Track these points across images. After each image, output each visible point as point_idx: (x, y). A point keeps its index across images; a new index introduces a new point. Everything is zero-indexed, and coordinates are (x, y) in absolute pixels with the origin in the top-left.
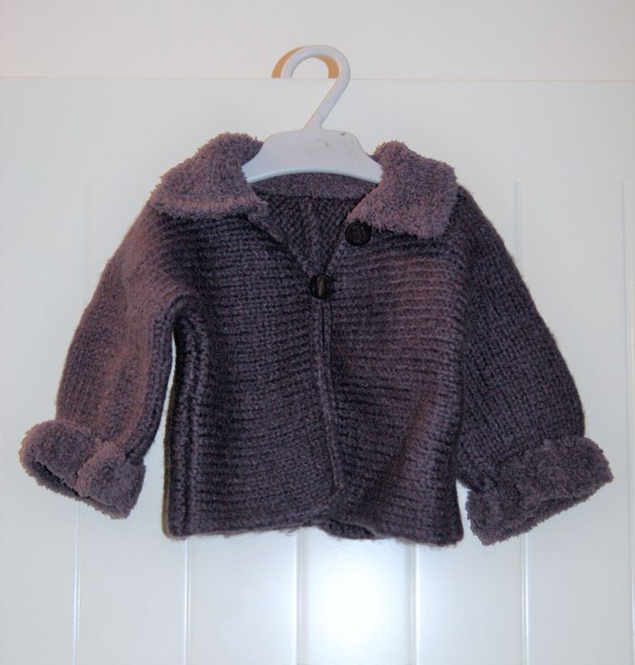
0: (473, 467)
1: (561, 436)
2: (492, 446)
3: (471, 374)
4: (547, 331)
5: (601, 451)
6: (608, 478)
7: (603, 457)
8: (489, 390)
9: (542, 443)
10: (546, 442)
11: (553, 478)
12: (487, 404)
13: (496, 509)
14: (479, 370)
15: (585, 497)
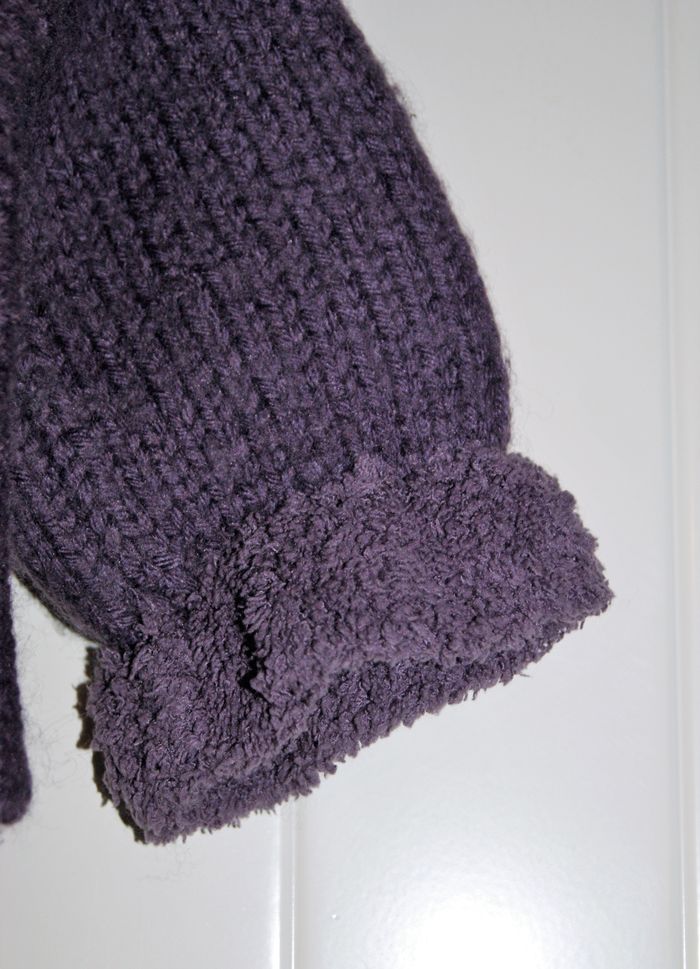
0: (103, 557)
1: (423, 443)
2: (173, 478)
3: (106, 230)
4: (373, 75)
5: (569, 500)
6: (592, 595)
7: (573, 520)
8: (166, 281)
9: (350, 469)
10: (367, 464)
11: (379, 587)
12: (159, 334)
13: (181, 705)
14: (134, 214)
15: (506, 666)
